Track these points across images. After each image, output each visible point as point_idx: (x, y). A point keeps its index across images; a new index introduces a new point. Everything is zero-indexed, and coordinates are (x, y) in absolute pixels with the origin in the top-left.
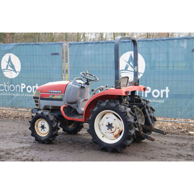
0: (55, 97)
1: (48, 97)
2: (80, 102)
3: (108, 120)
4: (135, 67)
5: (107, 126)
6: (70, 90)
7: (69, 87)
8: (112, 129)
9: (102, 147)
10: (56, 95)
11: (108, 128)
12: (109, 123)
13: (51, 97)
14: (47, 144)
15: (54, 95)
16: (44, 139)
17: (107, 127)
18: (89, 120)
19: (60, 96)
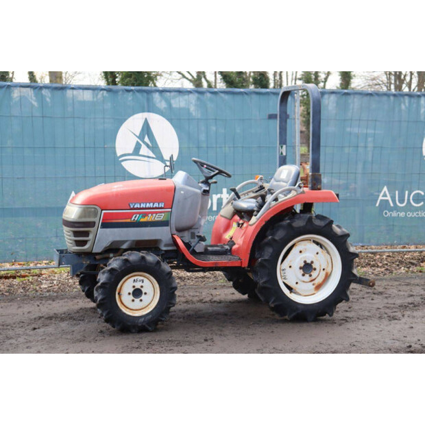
0: (149, 218)
1: (129, 221)
2: (200, 226)
3: (303, 255)
4: (282, 147)
5: (301, 268)
6: (186, 199)
7: (182, 192)
8: (312, 273)
9: (294, 314)
10: (152, 213)
11: (302, 273)
12: (305, 262)
13: (135, 218)
14: (152, 331)
15: (145, 215)
16: (144, 321)
17: (301, 270)
18: (265, 260)
19: (163, 214)
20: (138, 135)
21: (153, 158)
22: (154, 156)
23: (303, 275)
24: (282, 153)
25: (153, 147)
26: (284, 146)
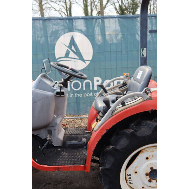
4: (143, 50)
11: (149, 179)
12: (152, 168)
20: (68, 46)
21: (77, 59)
22: (78, 58)
23: (150, 181)
24: (143, 55)
25: (77, 53)
26: (145, 49)
